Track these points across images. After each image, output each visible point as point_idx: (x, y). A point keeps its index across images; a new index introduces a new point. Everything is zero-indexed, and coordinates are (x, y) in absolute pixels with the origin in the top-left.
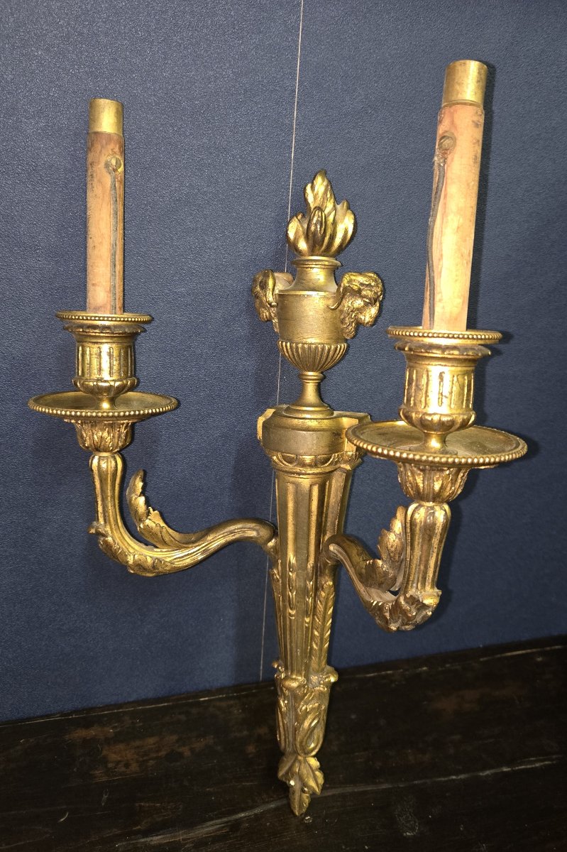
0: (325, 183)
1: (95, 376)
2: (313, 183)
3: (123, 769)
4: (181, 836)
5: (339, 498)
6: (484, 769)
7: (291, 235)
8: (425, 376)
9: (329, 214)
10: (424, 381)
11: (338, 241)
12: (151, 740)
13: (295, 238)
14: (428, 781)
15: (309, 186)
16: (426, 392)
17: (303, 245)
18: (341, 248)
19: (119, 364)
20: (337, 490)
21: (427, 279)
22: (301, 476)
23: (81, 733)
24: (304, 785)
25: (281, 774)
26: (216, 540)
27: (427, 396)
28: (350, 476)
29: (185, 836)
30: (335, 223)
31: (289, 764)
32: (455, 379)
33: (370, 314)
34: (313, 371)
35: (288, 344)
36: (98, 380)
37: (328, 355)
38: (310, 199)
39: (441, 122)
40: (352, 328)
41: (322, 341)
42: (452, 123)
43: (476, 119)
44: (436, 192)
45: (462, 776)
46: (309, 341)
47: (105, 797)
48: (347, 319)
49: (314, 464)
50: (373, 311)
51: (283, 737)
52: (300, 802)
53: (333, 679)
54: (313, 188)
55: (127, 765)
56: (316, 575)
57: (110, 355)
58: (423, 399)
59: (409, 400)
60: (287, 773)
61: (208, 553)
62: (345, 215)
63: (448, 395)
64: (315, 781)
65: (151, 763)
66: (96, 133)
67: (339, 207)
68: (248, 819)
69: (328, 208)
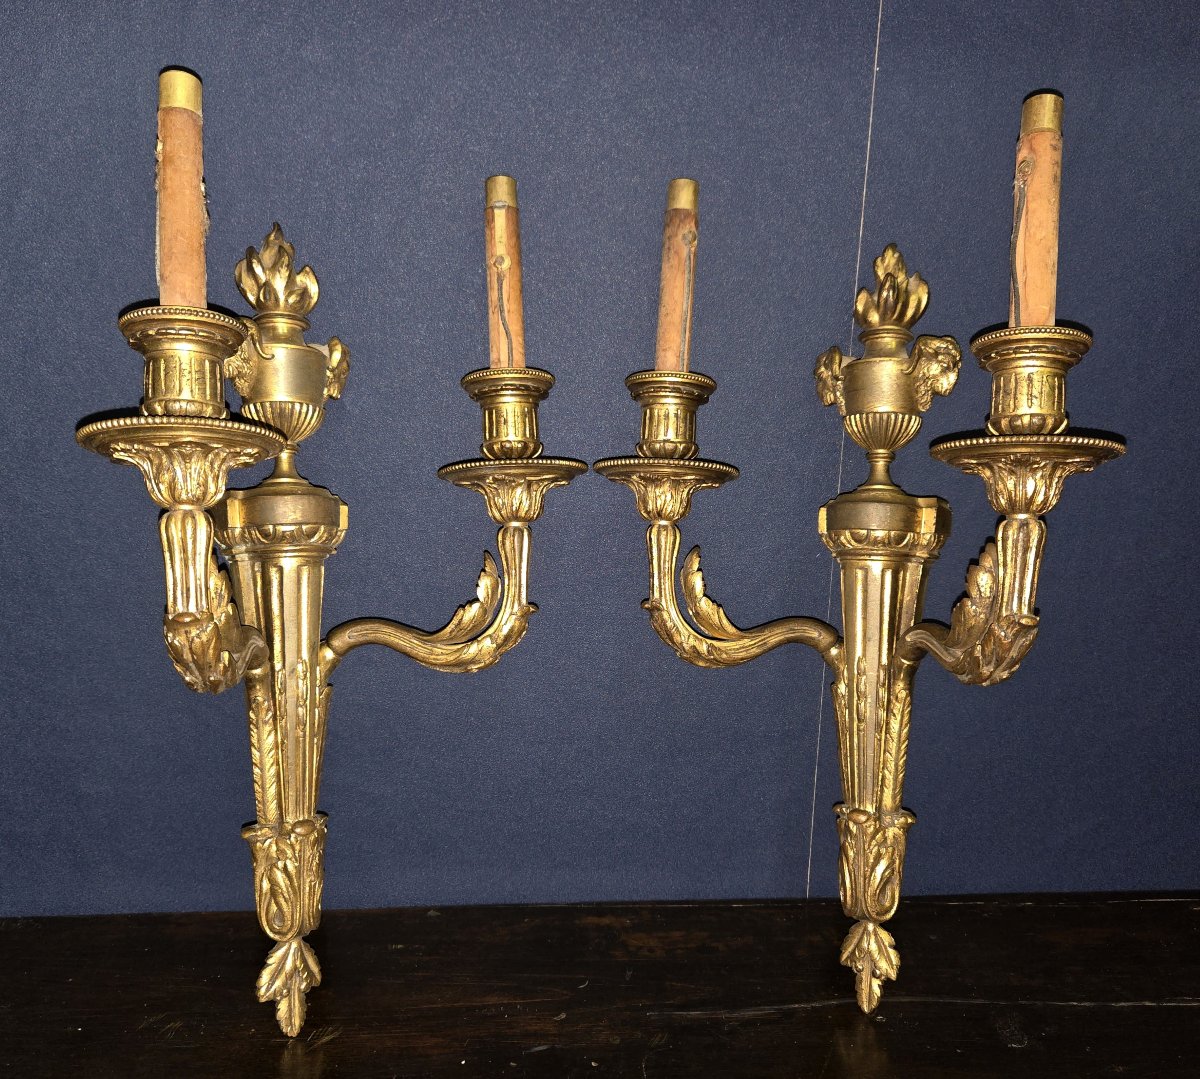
0: (896, 255)
1: (661, 437)
2: (883, 256)
3: (647, 953)
4: (723, 1015)
5: (915, 595)
6: (1118, 1000)
7: (860, 308)
8: (1013, 380)
10: (1013, 384)
11: (910, 313)
13: (864, 310)
14: (1039, 1003)
15: (880, 257)
16: (1015, 394)
17: (873, 316)
18: (914, 319)
19: (686, 426)
20: (912, 586)
21: (1012, 294)
22: (872, 558)
23: (592, 920)
24: (874, 965)
25: (844, 956)
26: (775, 636)
27: (1015, 398)
29: (727, 1015)
30: (907, 293)
31: (855, 941)
32: (1045, 379)
33: (947, 382)
34: (883, 448)
35: (858, 416)
36: (665, 441)
37: (900, 430)
38: (880, 270)
39: (1019, 150)
40: (928, 398)
41: (895, 410)
42: (1032, 149)
43: (1054, 143)
45: (1087, 1004)
46: (880, 410)
47: (629, 973)
48: (922, 387)
49: (886, 543)
50: (952, 377)
51: (849, 893)
52: (870, 991)
53: (910, 821)
54: (883, 260)
55: (651, 950)
56: (889, 682)
57: (676, 415)
58: (1012, 403)
59: (996, 409)
60: (853, 952)
62: (918, 286)
63: (1038, 395)
64: (888, 964)
65: (679, 951)
66: (676, 210)
67: (911, 280)
68: (805, 1010)
69: (901, 278)
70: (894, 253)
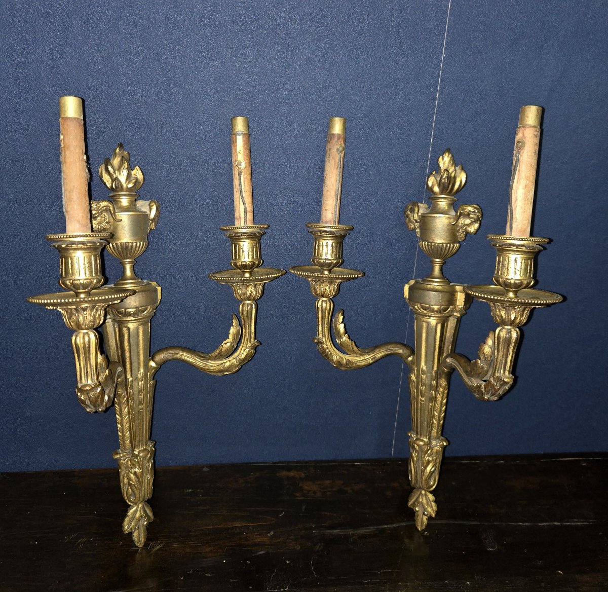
0: (450, 156)
1: (324, 257)
2: (443, 156)
3: (313, 495)
4: (350, 532)
5: (452, 334)
6: (542, 522)
7: (430, 184)
8: (507, 260)
9: (452, 172)
10: (506, 262)
11: (456, 187)
12: (327, 482)
13: (432, 186)
14: (504, 524)
15: (441, 157)
16: (508, 268)
17: (436, 189)
18: (458, 191)
19: (337, 251)
20: (451, 329)
21: (509, 211)
22: (431, 318)
23: (284, 473)
24: (425, 510)
25: (410, 504)
26: (380, 353)
27: (508, 270)
28: (459, 320)
29: (352, 532)
30: (455, 178)
31: (416, 497)
32: (523, 261)
33: (473, 228)
34: (439, 259)
35: (426, 243)
36: (326, 259)
37: (449, 250)
38: (441, 164)
39: (517, 134)
40: (463, 235)
41: (446, 242)
42: (523, 135)
43: (535, 133)
44: (515, 168)
45: (527, 524)
46: (438, 242)
47: (304, 507)
48: (461, 230)
49: (439, 311)
50: (476, 226)
51: (413, 477)
52: (422, 522)
53: (445, 444)
54: (443, 158)
55: (315, 493)
56: (437, 378)
57: (332, 246)
58: (506, 271)
59: (498, 272)
60: (414, 503)
61: (375, 360)
62: (461, 172)
63: (519, 269)
64: (432, 510)
65: (328, 493)
66: (333, 134)
67: (457, 168)
68: (390, 529)
69: (451, 169)
70: (449, 155)
